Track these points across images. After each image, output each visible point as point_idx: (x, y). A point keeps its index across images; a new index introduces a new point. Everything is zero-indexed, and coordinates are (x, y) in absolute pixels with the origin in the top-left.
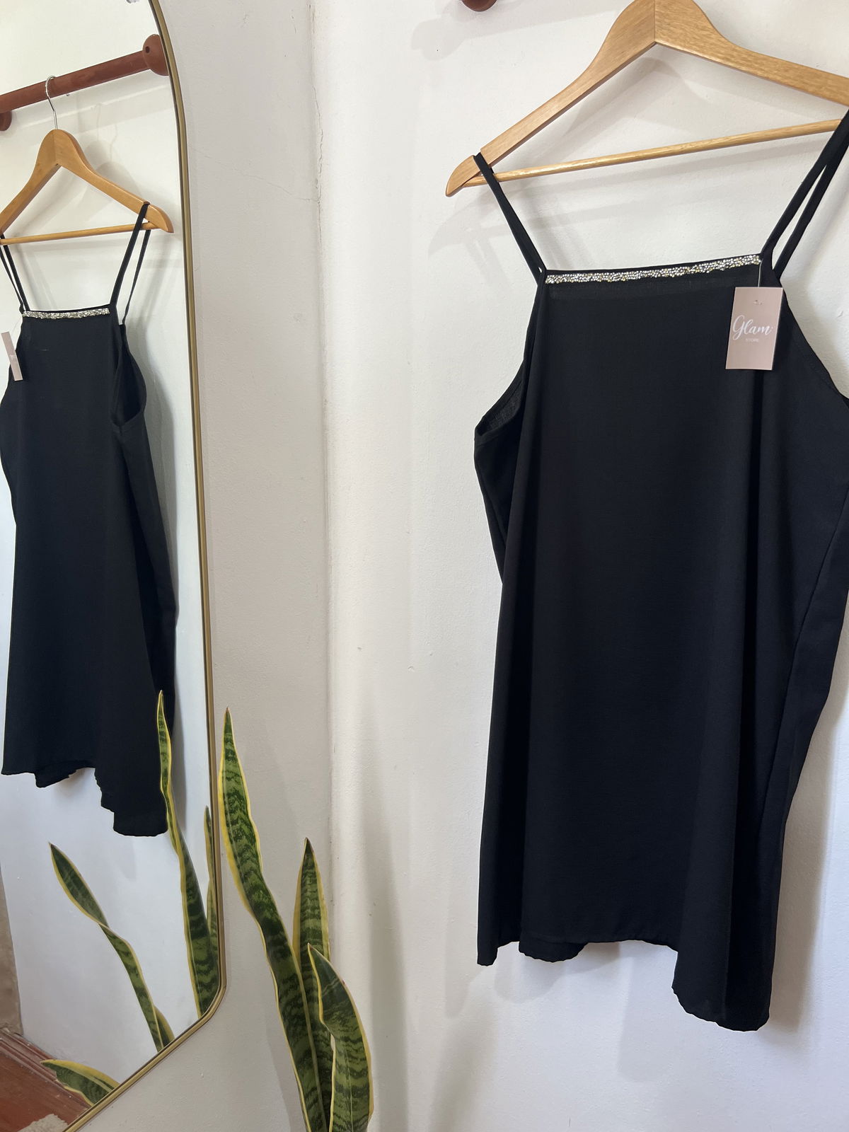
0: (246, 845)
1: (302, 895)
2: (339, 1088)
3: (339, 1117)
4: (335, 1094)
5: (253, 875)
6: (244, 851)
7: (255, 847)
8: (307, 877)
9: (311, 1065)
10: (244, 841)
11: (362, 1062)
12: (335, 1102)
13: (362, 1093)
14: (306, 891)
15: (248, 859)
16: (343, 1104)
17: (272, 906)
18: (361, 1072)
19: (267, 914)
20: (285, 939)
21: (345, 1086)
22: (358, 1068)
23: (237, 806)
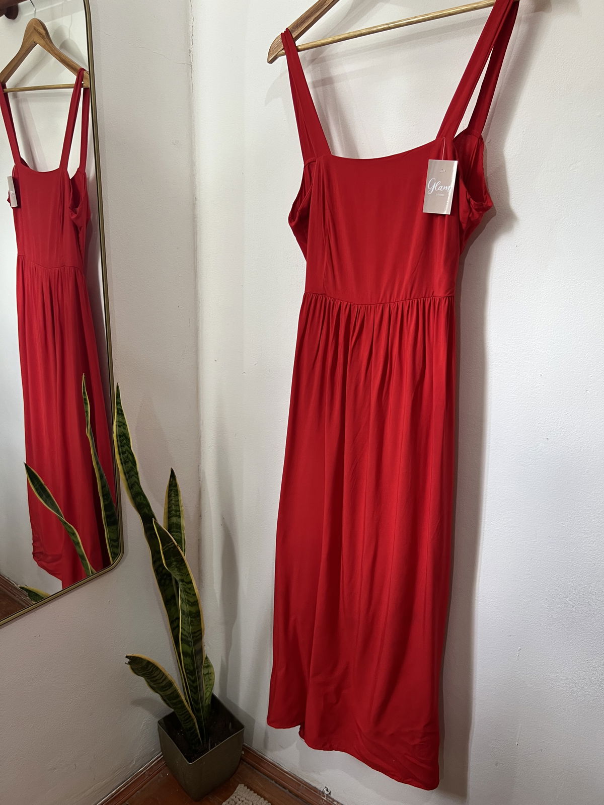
0: (131, 467)
1: (169, 502)
2: (183, 612)
3: (184, 630)
4: (182, 615)
5: (137, 486)
6: (130, 471)
7: (136, 468)
8: (172, 492)
9: (175, 604)
10: (130, 464)
12: (181, 621)
13: (195, 617)
14: (172, 500)
15: (133, 475)
16: (186, 622)
17: (148, 505)
19: (147, 511)
21: (186, 612)
22: (192, 600)
23: (125, 444)
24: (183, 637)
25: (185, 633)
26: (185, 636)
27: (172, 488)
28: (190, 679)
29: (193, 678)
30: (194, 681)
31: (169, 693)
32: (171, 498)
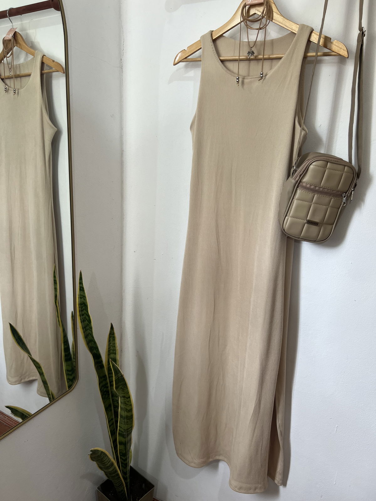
0: (87, 324)
1: (109, 345)
2: (121, 416)
3: (121, 428)
4: (120, 419)
5: (90, 336)
6: (86, 326)
7: (91, 325)
8: (111, 338)
9: (111, 410)
10: (87, 322)
11: (130, 406)
12: (119, 422)
13: (129, 419)
14: (110, 343)
15: (88, 329)
16: (123, 422)
17: (97, 348)
18: (130, 410)
19: (95, 351)
20: (102, 361)
21: (123, 415)
22: (129, 408)
23: (84, 309)
26: (122, 431)
27: (111, 335)
28: (122, 459)
31: (111, 470)
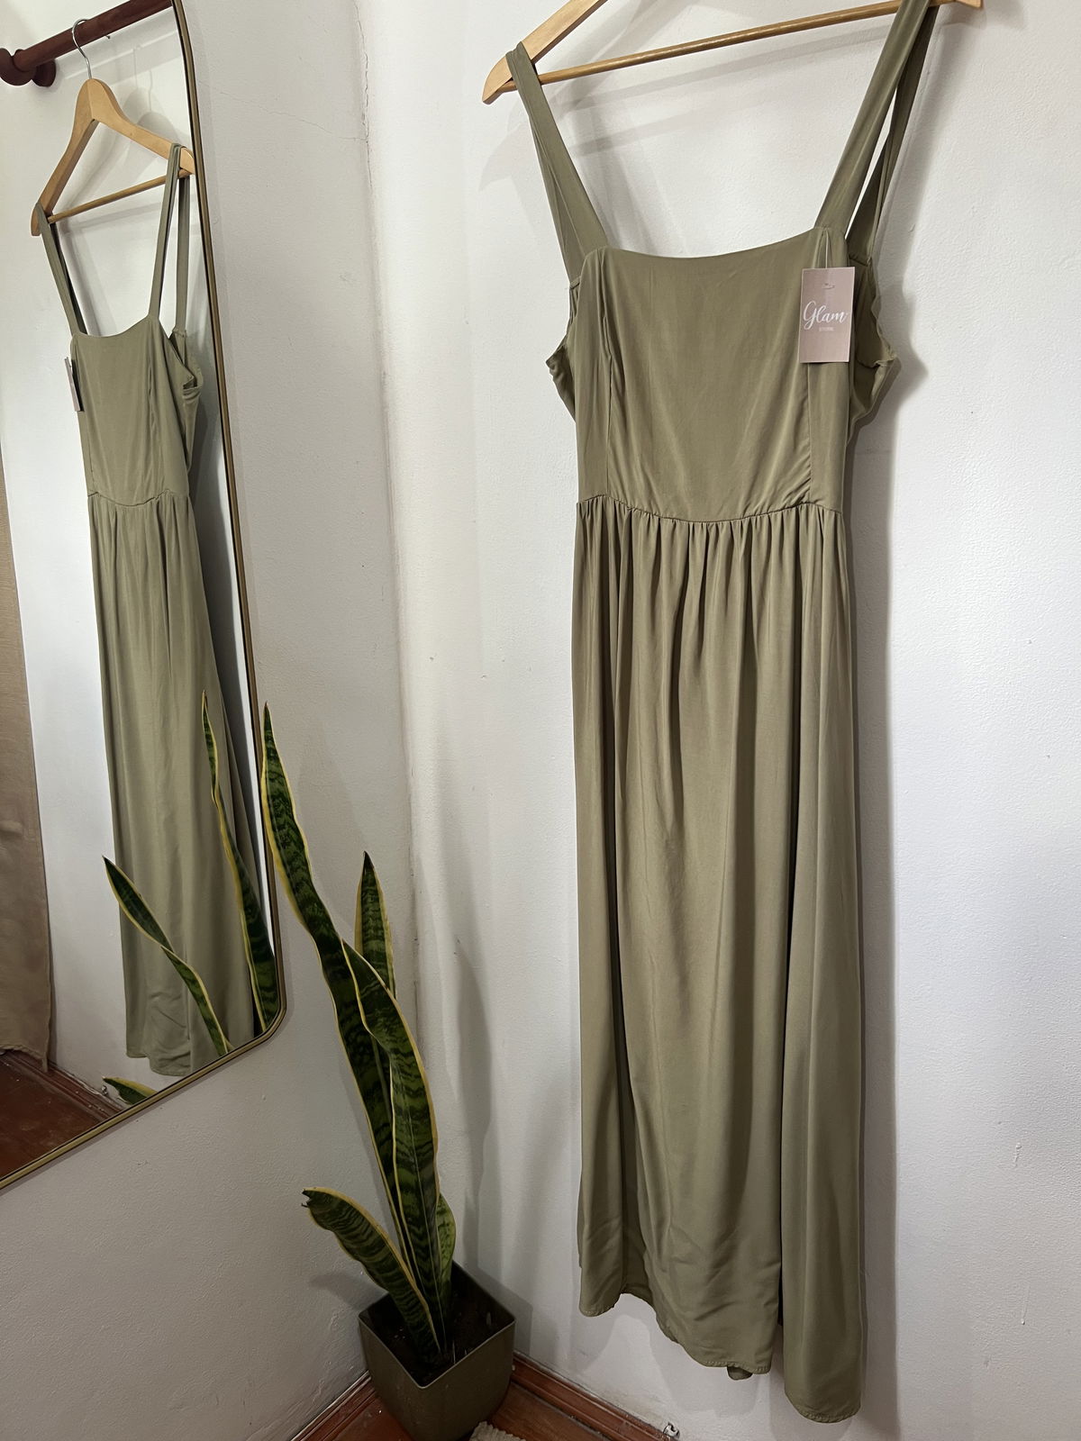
0: (296, 855)
1: (363, 913)
2: (398, 1110)
3: (402, 1143)
4: (396, 1116)
5: (305, 888)
6: (293, 860)
7: (304, 853)
8: (368, 894)
10: (293, 847)
11: (417, 1080)
12: (396, 1128)
13: (422, 1116)
14: (367, 909)
15: (299, 867)
17: (327, 920)
18: (417, 1091)
21: (403, 1108)
23: (282, 810)
24: (400, 1155)
25: (403, 1149)
26: (403, 1153)
27: (368, 888)
28: (415, 1234)
29: (420, 1232)
30: (423, 1237)
31: (380, 1259)
32: (366, 906)
